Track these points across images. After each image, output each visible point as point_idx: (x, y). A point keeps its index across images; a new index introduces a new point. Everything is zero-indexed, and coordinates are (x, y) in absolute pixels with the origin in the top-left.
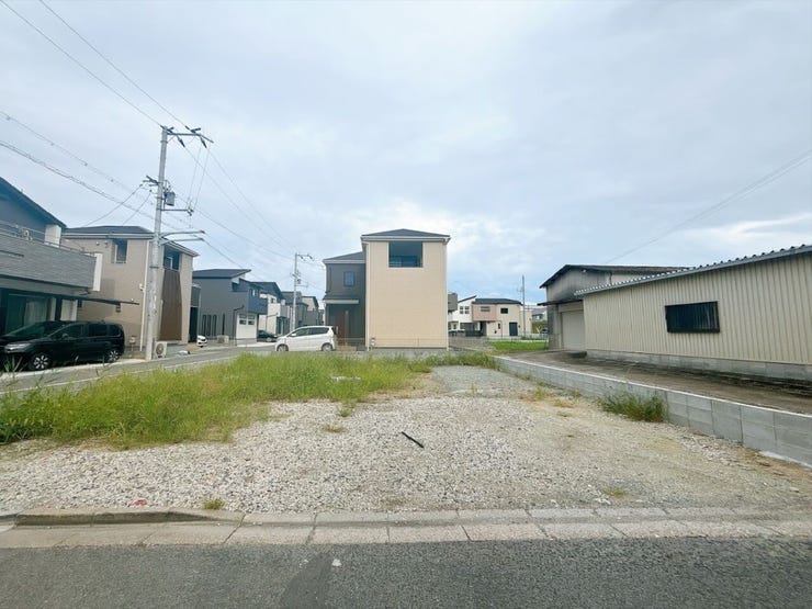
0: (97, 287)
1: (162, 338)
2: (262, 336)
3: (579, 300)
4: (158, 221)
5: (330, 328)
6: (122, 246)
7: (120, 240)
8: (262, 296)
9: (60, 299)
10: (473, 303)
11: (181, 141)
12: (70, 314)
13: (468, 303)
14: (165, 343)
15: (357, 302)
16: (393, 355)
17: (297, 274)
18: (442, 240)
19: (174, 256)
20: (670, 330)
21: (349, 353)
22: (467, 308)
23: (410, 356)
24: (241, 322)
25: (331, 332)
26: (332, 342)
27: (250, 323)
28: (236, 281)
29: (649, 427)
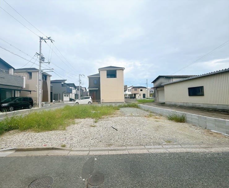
0: (24, 87)
1: (43, 101)
2: (71, 100)
3: (163, 87)
4: (40, 66)
5: (90, 97)
6: (30, 74)
7: (30, 72)
8: (70, 88)
9: (15, 90)
10: (132, 88)
11: (45, 41)
12: (18, 95)
13: (130, 88)
14: (44, 103)
15: (98, 89)
16: (109, 105)
17: (80, 80)
18: (122, 69)
19: (45, 76)
20: (190, 95)
21: (96, 104)
22: (130, 90)
23: (113, 105)
24: (65, 96)
25: (91, 98)
26: (91, 101)
27: (67, 96)
28: (63, 83)
29: (181, 124)
